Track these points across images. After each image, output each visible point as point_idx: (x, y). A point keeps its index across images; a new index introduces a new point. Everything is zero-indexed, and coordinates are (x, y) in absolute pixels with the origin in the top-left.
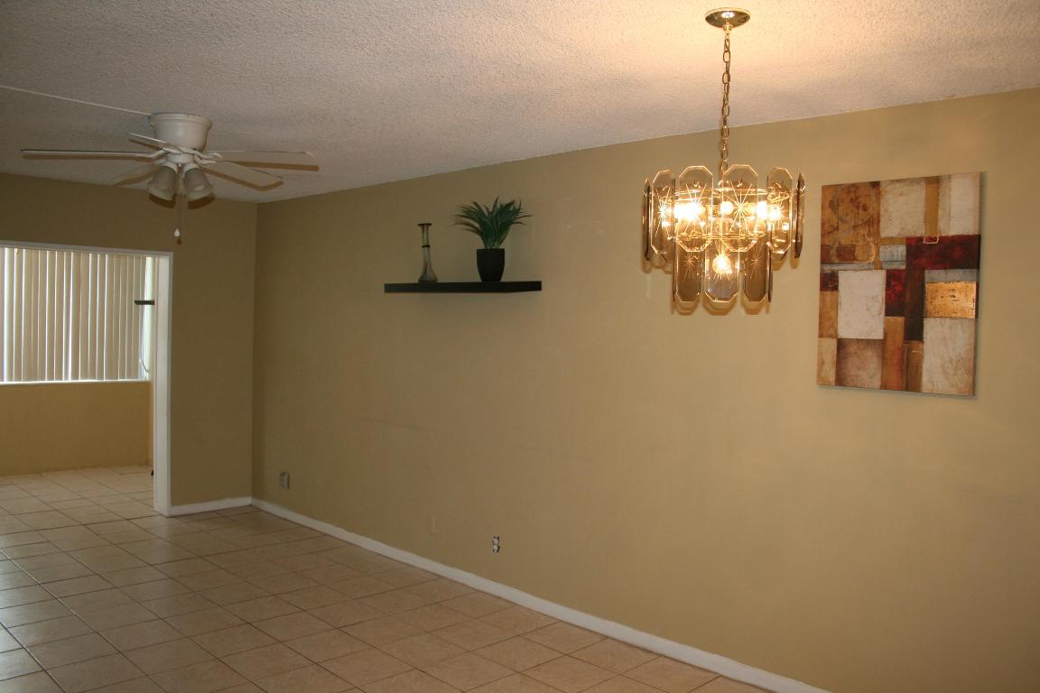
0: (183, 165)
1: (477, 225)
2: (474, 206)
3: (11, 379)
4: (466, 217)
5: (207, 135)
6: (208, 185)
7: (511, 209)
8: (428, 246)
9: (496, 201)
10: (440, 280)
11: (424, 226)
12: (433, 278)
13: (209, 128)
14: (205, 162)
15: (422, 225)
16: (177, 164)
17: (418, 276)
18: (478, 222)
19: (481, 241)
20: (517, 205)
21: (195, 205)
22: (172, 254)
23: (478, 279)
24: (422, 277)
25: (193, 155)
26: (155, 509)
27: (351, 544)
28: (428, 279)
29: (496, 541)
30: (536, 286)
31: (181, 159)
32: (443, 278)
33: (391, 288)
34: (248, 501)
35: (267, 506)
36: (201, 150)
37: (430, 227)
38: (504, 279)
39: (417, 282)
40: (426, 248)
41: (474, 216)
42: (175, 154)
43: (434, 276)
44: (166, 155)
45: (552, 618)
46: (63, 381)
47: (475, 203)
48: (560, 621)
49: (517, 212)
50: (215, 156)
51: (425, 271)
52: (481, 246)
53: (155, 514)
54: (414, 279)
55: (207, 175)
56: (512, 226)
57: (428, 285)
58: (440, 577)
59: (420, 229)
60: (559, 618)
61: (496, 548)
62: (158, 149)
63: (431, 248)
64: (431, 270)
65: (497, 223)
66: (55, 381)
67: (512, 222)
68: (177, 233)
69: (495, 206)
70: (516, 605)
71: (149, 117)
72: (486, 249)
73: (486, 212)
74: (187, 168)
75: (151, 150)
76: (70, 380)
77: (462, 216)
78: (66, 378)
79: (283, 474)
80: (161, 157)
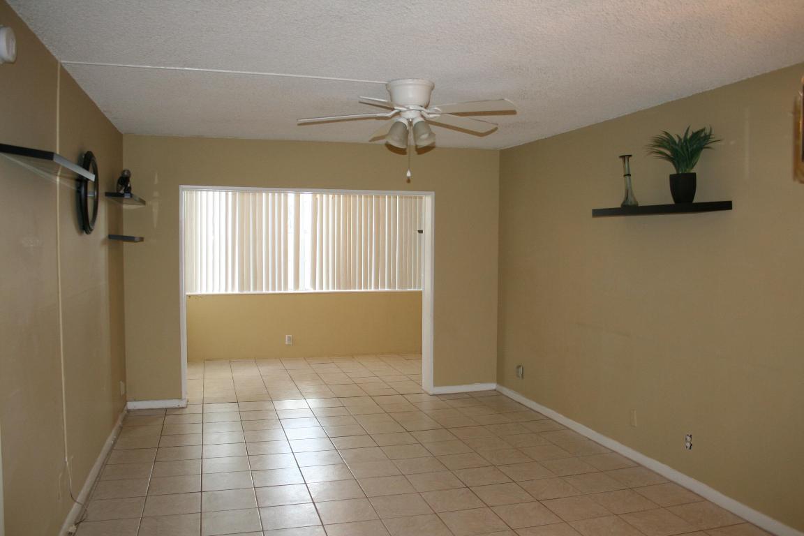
0: (413, 119)
1: (668, 153)
2: (666, 137)
3: (333, 288)
4: (659, 146)
5: (430, 94)
6: (431, 134)
7: (703, 135)
8: (629, 175)
9: (688, 129)
10: (640, 204)
11: (625, 158)
12: (633, 203)
13: (432, 88)
14: (431, 116)
15: (623, 157)
16: (408, 120)
17: (622, 202)
18: (668, 149)
19: (674, 168)
20: (707, 131)
21: (422, 150)
22: (433, 193)
23: (671, 201)
24: (624, 202)
25: (421, 111)
26: (423, 388)
27: (568, 428)
28: (629, 204)
29: (689, 438)
30: (727, 206)
31: (411, 115)
32: (642, 202)
33: (598, 213)
34: (493, 386)
35: (506, 391)
36: (426, 107)
37: (630, 158)
38: (696, 200)
39: (619, 206)
40: (627, 177)
41: (666, 144)
42: (405, 111)
43: (635, 201)
44: (399, 113)
45: (739, 517)
46: (368, 290)
47: (666, 133)
48: (748, 522)
49: (707, 137)
50: (436, 110)
51: (627, 198)
52: (674, 171)
53: (423, 392)
54: (617, 204)
55: (431, 126)
56: (704, 150)
57: (629, 209)
58: (639, 465)
59: (621, 160)
60: (747, 518)
61: (688, 445)
62: (393, 109)
63: (632, 177)
64: (632, 195)
65: (687, 150)
66: (363, 290)
67: (701, 148)
68: (409, 174)
69: (686, 134)
70: (706, 499)
71: (386, 85)
72: (678, 174)
73: (677, 140)
74: (414, 123)
75: (388, 111)
76: (373, 289)
77: (654, 146)
78: (370, 288)
79: (519, 367)
80: (394, 116)
